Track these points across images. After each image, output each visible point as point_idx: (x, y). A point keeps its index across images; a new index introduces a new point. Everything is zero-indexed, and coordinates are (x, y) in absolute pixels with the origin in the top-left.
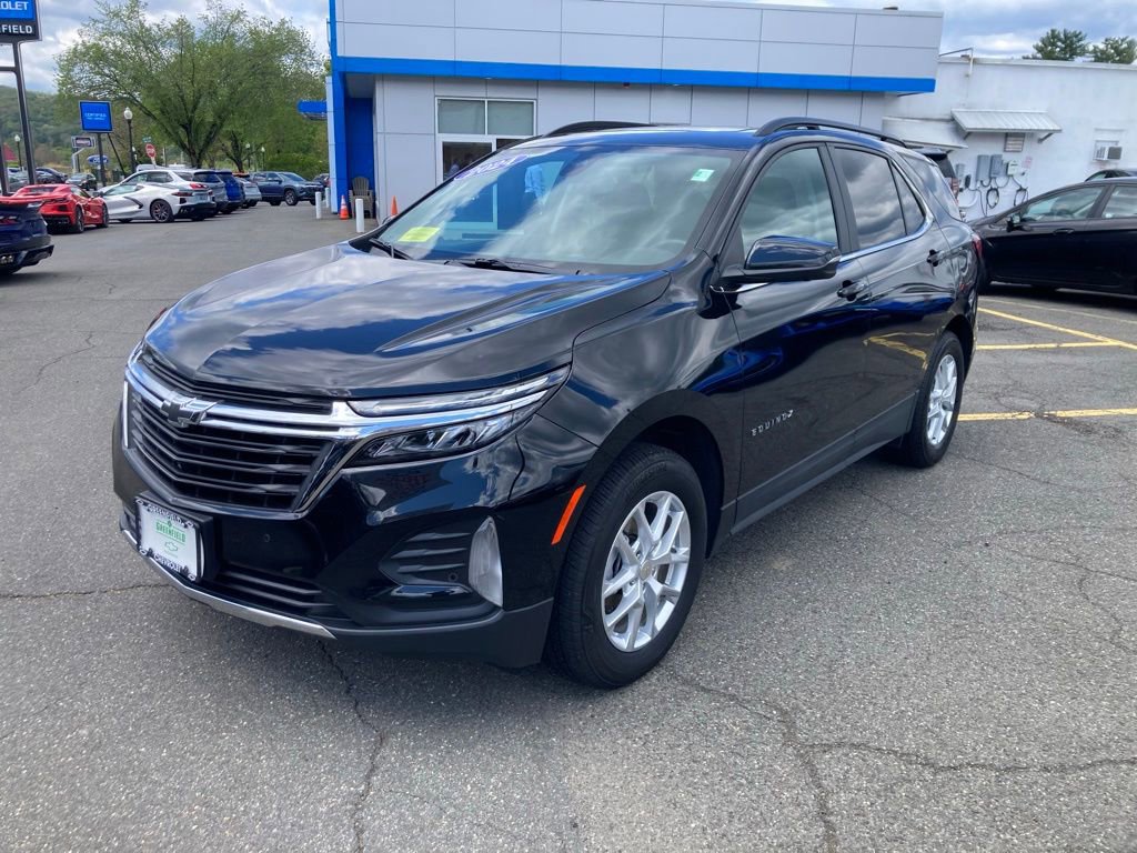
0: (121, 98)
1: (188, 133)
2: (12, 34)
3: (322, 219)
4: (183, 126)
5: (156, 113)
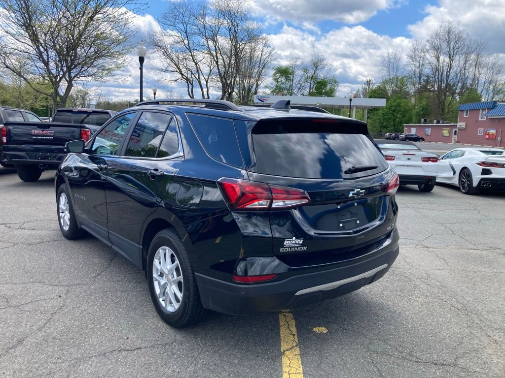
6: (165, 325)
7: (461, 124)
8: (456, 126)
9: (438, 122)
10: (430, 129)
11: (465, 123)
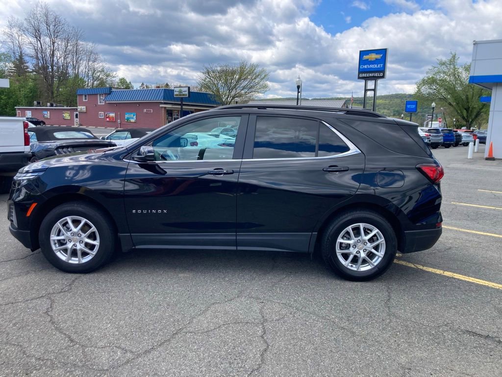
0: (440, 98)
1: (467, 112)
2: (376, 77)
3: (477, 152)
4: (465, 109)
5: (454, 104)
6: (352, 283)
7: (81, 108)
8: (77, 109)
9: (52, 105)
10: (49, 112)
11: (85, 107)
